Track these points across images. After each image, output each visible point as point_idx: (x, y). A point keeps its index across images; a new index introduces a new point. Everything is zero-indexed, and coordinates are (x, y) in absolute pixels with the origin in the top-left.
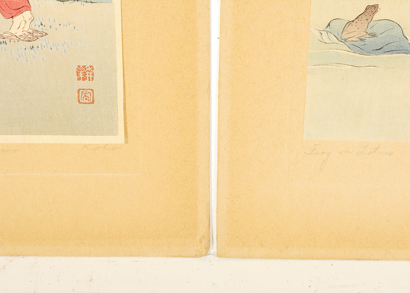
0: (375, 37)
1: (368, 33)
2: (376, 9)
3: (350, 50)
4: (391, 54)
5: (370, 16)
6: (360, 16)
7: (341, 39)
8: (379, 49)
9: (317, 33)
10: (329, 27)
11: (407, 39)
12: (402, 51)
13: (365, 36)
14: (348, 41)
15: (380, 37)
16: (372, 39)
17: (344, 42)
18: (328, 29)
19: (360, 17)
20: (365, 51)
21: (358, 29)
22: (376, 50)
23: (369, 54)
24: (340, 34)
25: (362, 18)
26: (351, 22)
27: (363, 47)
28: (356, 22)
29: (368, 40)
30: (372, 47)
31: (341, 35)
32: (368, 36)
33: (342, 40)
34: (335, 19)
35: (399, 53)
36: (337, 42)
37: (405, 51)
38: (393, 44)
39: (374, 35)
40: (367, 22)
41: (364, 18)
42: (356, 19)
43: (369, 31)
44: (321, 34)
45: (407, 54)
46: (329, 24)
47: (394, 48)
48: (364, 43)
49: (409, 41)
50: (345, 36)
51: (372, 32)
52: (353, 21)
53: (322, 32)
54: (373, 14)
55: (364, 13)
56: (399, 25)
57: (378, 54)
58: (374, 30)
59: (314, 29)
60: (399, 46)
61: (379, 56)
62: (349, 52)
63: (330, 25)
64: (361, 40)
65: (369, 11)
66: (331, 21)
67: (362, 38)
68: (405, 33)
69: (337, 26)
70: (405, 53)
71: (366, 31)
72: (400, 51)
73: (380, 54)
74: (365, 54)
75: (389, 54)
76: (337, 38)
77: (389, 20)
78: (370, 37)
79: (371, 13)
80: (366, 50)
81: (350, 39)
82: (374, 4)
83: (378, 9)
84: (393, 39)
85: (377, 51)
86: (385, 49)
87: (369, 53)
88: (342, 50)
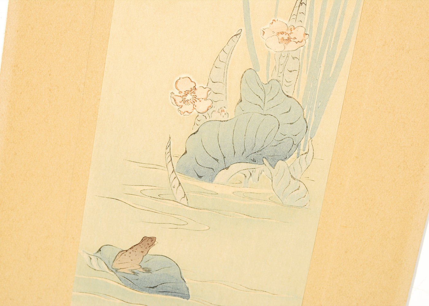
0: (150, 274)
1: (142, 267)
2: (153, 242)
3: (121, 282)
4: (166, 295)
5: (146, 248)
6: (134, 246)
7: (111, 268)
8: (153, 288)
9: (86, 257)
10: (99, 252)
11: (185, 282)
12: (178, 294)
13: (139, 270)
14: (120, 272)
15: (155, 274)
16: (146, 274)
17: (115, 272)
18: (98, 255)
19: (135, 248)
20: (137, 287)
21: (132, 260)
22: (150, 287)
23: (142, 291)
24: (111, 262)
25: (136, 249)
26: (124, 251)
27: (135, 282)
28: (130, 253)
29: (142, 275)
30: (146, 283)
31: (113, 264)
32: (141, 270)
33: (113, 270)
34: (107, 245)
35: (175, 296)
36: (107, 270)
37: (181, 295)
38: (169, 285)
39: (148, 271)
40: (142, 255)
41: (139, 249)
42: (130, 249)
43: (144, 265)
44: (91, 258)
45: (184, 298)
46: (100, 249)
47: (170, 289)
48: (137, 277)
49: (187, 285)
50: (116, 266)
51: (146, 267)
52: (127, 251)
53: (91, 257)
54: (149, 247)
55: (140, 245)
56: (177, 264)
57: (151, 293)
58: (150, 265)
59: (83, 251)
60: (175, 288)
61: (152, 295)
62: (119, 285)
63: (100, 251)
64: (134, 273)
65: (145, 242)
66: (101, 247)
67: (135, 271)
68: (183, 275)
69: (109, 253)
70: (181, 297)
71: (140, 264)
72: (176, 294)
73: (154, 293)
74: (137, 289)
75: (163, 294)
76: (108, 267)
77: (167, 257)
78: (144, 271)
79: (147, 245)
80: (139, 286)
81: (121, 270)
82: (151, 236)
83: (156, 243)
84: (170, 279)
85: (151, 289)
86: (160, 288)
87: (142, 289)
88: (113, 281)
